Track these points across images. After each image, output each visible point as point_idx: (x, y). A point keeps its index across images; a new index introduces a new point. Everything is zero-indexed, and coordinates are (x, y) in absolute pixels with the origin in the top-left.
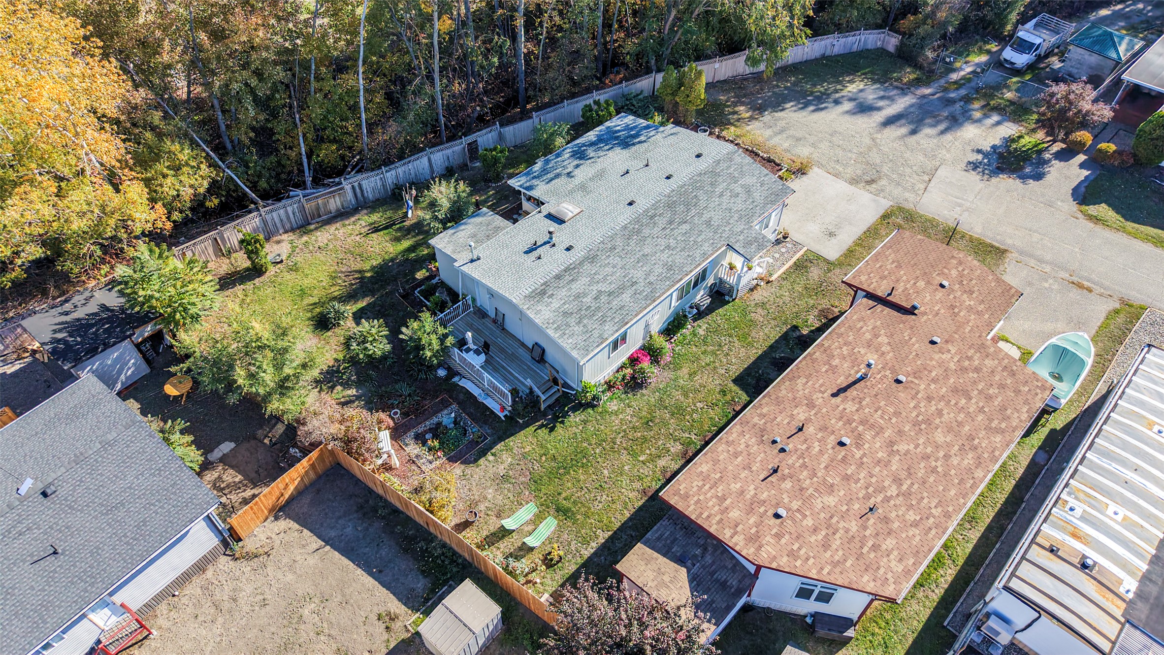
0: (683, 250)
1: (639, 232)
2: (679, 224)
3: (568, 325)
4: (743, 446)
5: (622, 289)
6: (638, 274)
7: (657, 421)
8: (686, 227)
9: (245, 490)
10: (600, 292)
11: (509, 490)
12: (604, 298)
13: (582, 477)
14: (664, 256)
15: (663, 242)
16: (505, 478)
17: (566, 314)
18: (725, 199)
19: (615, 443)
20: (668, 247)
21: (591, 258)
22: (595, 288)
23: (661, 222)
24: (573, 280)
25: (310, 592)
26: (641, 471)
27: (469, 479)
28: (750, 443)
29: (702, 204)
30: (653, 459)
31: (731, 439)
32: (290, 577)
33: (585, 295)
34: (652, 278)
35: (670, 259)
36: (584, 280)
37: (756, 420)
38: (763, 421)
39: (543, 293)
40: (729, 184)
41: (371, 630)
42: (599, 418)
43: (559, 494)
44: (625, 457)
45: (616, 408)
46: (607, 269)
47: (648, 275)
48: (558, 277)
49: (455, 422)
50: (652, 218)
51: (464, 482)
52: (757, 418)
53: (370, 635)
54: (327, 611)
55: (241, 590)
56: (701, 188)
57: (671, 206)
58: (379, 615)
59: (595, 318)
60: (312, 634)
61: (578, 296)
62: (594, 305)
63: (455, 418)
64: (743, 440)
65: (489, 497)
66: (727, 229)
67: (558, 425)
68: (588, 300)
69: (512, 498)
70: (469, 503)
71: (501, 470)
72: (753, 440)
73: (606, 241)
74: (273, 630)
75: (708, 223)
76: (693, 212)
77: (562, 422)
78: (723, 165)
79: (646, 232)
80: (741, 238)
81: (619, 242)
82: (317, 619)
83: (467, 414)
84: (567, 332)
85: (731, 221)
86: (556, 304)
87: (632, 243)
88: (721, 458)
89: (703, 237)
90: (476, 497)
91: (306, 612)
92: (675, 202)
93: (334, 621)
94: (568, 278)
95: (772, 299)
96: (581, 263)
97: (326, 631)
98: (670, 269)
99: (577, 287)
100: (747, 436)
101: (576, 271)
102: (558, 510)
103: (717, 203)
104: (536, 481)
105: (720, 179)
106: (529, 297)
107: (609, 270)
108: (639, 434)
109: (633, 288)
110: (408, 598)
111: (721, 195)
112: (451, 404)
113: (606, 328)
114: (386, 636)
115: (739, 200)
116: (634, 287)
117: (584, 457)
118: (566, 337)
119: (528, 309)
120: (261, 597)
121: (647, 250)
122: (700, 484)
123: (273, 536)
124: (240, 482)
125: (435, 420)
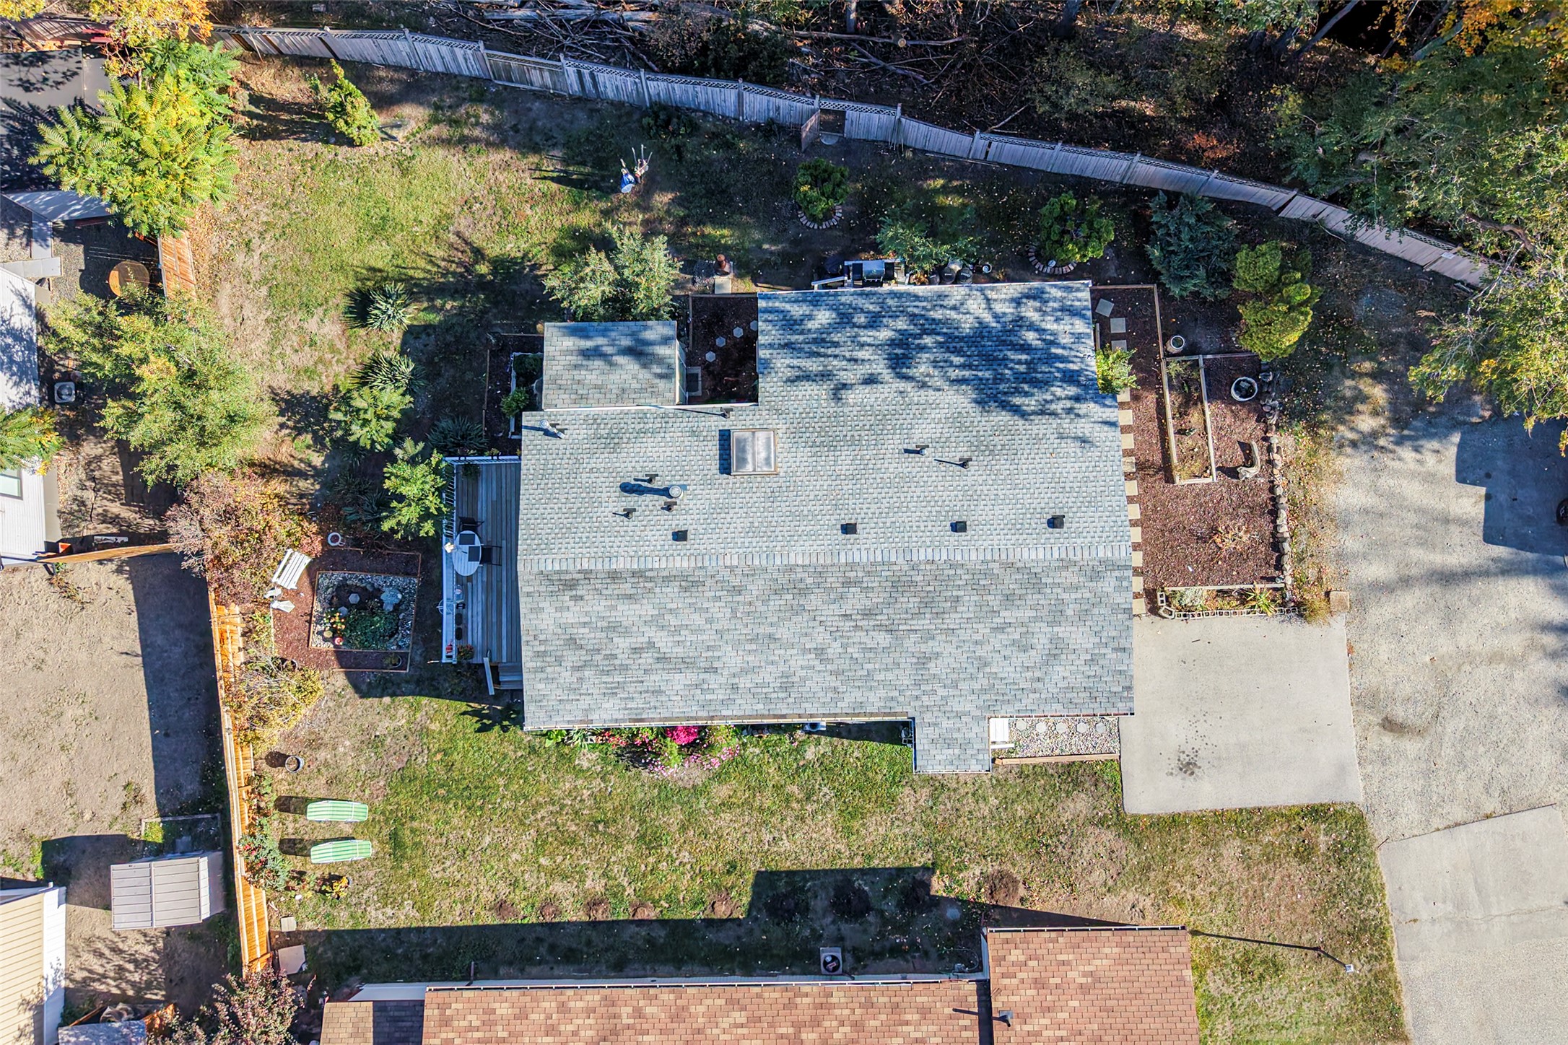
0: (836, 673)
1: (804, 592)
2: (879, 627)
3: (559, 660)
4: (570, 1028)
5: (686, 663)
6: (731, 659)
7: (612, 830)
8: (883, 639)
9: (113, 501)
10: (651, 644)
11: (367, 762)
12: (647, 659)
13: (455, 821)
14: (798, 662)
15: (821, 636)
16: (376, 743)
17: (572, 642)
18: (997, 641)
19: (534, 812)
20: (820, 652)
21: (689, 583)
22: (650, 632)
23: (856, 601)
24: (630, 597)
25: (89, 694)
26: (526, 876)
27: (340, 707)
28: (582, 1033)
29: (952, 621)
30: (553, 873)
31: (572, 1004)
32: (82, 656)
33: (627, 633)
34: (744, 682)
35: (803, 673)
36: (647, 609)
37: (626, 1011)
38: (631, 1021)
39: (571, 585)
40: (1036, 619)
41: (110, 791)
42: (553, 760)
43: (412, 818)
44: (527, 839)
45: (586, 765)
46: (696, 616)
47: (744, 671)
48: (614, 576)
49: (397, 607)
50: (848, 583)
51: (331, 704)
52: (630, 1010)
53: (105, 796)
54: (87, 732)
55: (31, 628)
56: (982, 590)
57: (899, 585)
58: (129, 784)
59: (605, 679)
60: (57, 743)
61: (613, 628)
62: (623, 658)
63: (401, 602)
64: (580, 1022)
65: (341, 749)
66: (941, 692)
67: (497, 728)
68: (622, 644)
69: (362, 773)
70: (313, 737)
71: (384, 726)
72: (590, 1033)
73: (738, 571)
74: (28, 705)
75: (923, 661)
76: (923, 623)
77: (505, 729)
78: (1070, 577)
79: (814, 601)
80: (946, 724)
81: (756, 587)
82: (73, 731)
83: (418, 607)
84: (549, 670)
85: (962, 685)
86: (573, 615)
87: (775, 603)
88: (533, 1016)
89: (890, 676)
90: (327, 737)
91: (70, 712)
92: (912, 583)
93: (85, 749)
94: (627, 588)
95: (962, 791)
96: (667, 579)
97: (72, 752)
98: (786, 687)
99: (627, 613)
100: (591, 1021)
101: (649, 585)
102: (394, 836)
103: (976, 637)
104: (405, 777)
105: (1032, 599)
106: (546, 577)
107: (698, 619)
108: (574, 828)
109: (702, 676)
110: (168, 791)
111: (1000, 629)
112: (415, 575)
113: (606, 705)
114: (118, 812)
115: (1020, 658)
116: (706, 676)
117: (483, 797)
118: (539, 675)
119: (528, 594)
120: (42, 655)
121: (783, 632)
122: (476, 1023)
123: (104, 587)
124: (114, 485)
125: (379, 580)
